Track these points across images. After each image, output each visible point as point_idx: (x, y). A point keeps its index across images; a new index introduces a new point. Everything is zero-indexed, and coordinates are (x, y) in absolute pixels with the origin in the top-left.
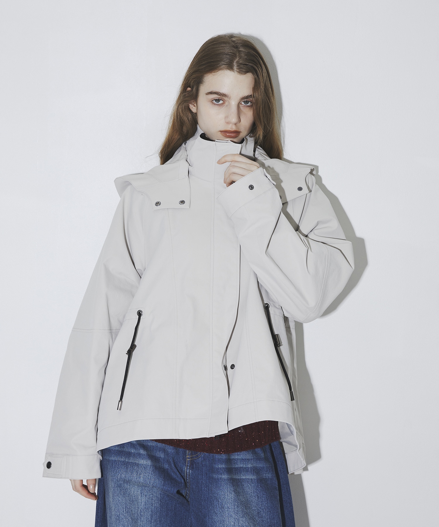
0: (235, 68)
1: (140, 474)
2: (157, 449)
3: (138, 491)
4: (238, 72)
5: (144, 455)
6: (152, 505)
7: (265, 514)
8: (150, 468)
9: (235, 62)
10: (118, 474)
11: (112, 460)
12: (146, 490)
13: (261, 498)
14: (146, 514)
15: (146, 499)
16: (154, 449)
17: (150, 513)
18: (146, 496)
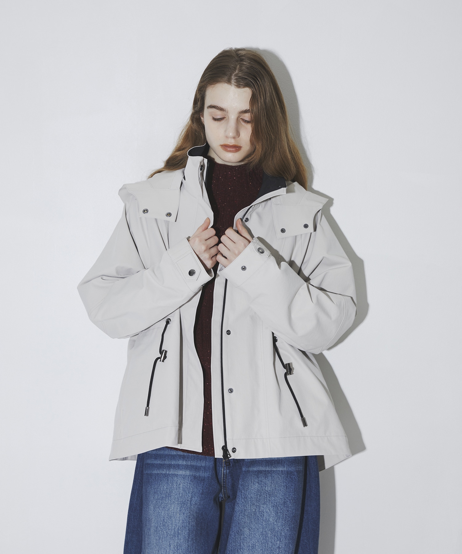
0: (233, 81)
1: (180, 485)
2: (198, 458)
3: (178, 509)
4: (236, 85)
5: (183, 466)
6: (189, 524)
7: (292, 505)
8: (189, 478)
9: (233, 75)
10: (161, 487)
11: (155, 473)
12: (184, 508)
13: (289, 488)
14: (183, 533)
15: (183, 517)
16: (195, 458)
17: (188, 531)
18: (184, 514)
